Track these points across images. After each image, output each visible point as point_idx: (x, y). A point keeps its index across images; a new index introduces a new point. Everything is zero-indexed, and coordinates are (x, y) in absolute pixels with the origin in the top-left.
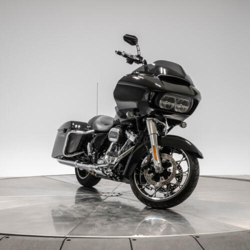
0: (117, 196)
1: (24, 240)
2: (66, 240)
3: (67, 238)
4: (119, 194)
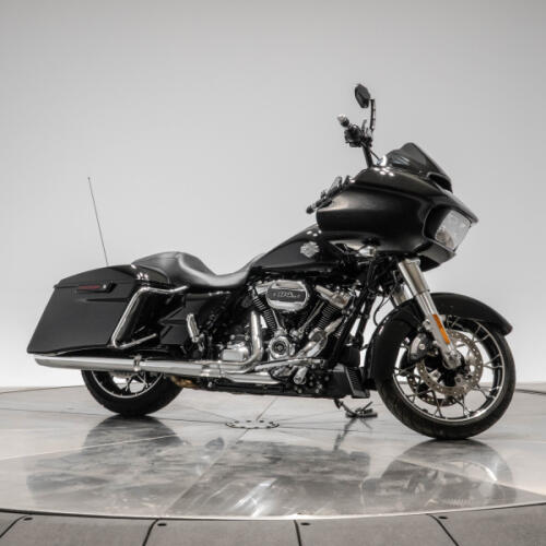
0: (268, 427)
2: (156, 525)
3: (157, 519)
4: (271, 423)
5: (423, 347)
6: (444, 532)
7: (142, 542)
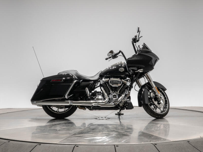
1: (50, 146)
3: (76, 145)
5: (154, 95)
6: (156, 148)
7: (72, 151)
